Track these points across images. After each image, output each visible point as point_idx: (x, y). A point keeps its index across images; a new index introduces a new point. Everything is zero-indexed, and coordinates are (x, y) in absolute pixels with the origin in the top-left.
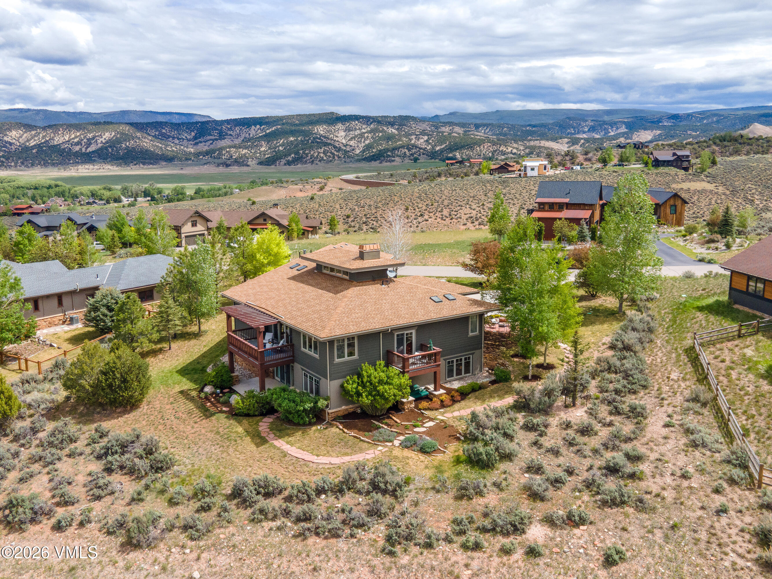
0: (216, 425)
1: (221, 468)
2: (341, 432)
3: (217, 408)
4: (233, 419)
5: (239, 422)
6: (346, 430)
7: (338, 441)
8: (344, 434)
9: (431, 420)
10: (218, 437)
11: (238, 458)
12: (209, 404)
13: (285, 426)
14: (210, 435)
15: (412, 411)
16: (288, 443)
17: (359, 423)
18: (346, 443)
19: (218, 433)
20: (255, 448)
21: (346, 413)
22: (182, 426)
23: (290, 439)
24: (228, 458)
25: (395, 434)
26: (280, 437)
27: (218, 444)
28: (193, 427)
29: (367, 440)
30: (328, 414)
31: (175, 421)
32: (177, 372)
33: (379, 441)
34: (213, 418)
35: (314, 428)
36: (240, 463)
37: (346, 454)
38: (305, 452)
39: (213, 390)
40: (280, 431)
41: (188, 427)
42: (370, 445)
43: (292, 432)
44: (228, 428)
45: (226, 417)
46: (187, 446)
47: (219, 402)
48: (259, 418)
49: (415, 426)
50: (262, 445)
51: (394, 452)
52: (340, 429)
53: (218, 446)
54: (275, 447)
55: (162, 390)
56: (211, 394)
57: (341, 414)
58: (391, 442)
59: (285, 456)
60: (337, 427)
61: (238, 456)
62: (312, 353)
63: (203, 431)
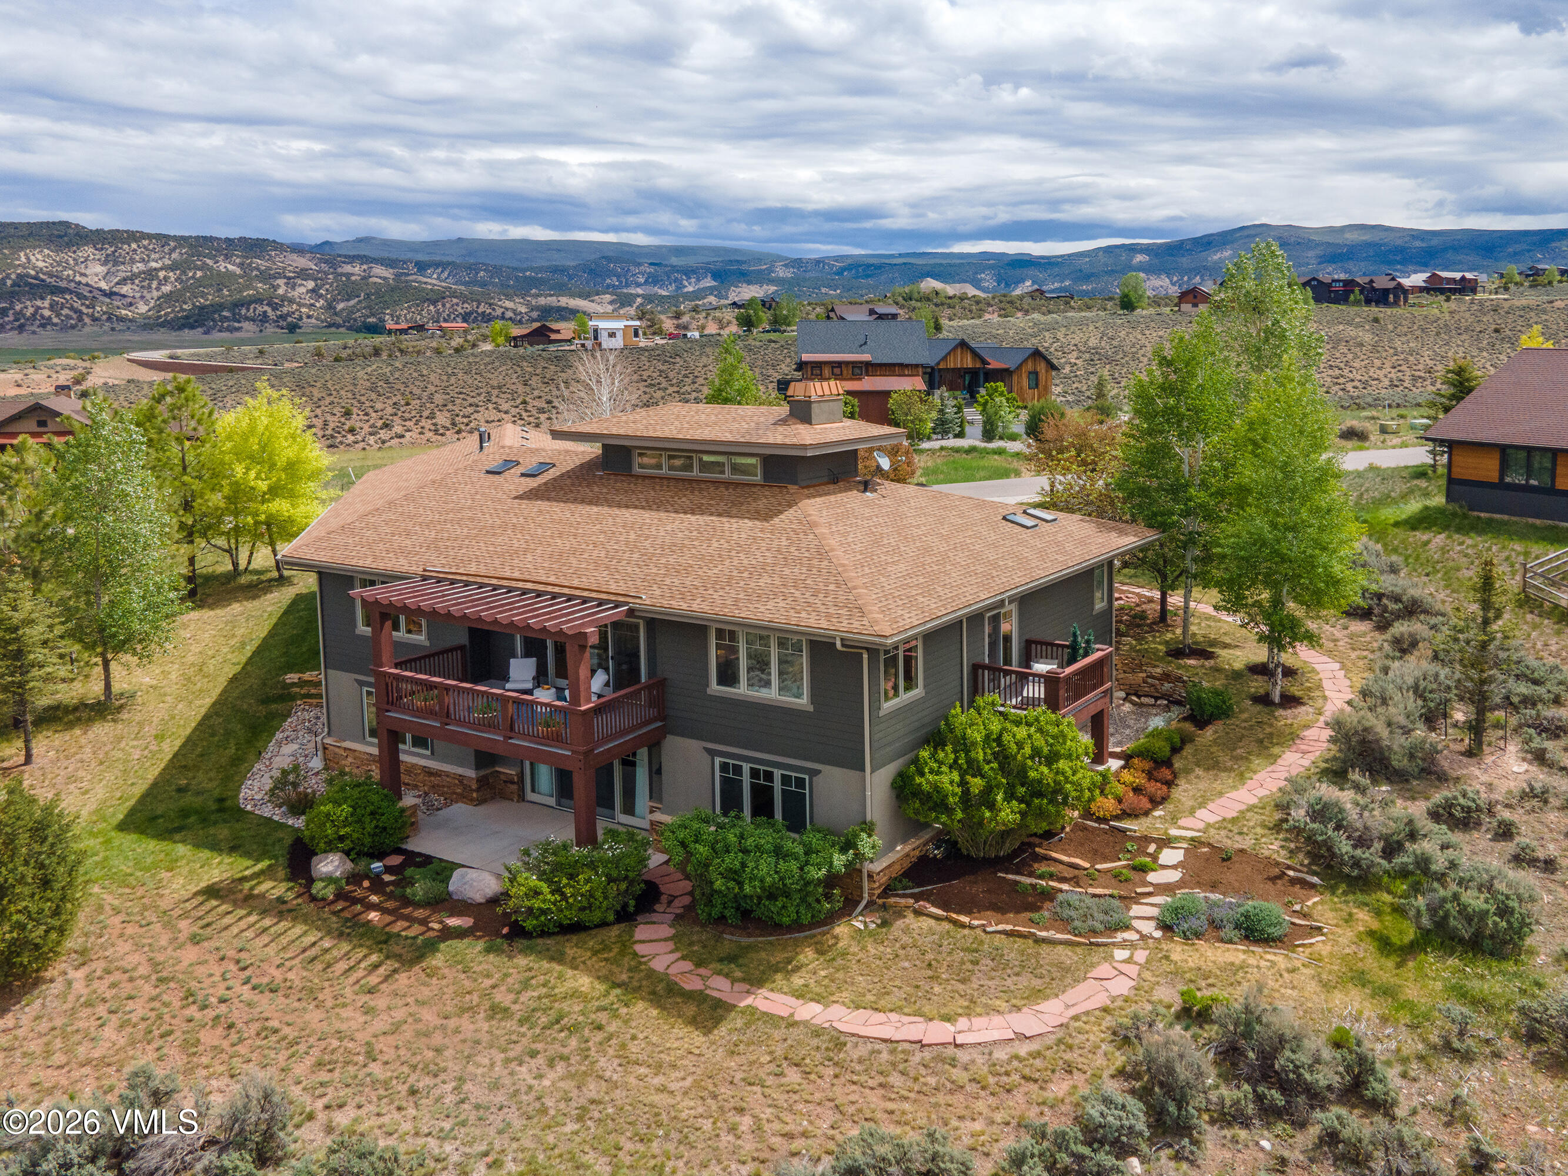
0: (467, 984)
1: (629, 1146)
2: (946, 926)
3: (424, 922)
4: (523, 952)
5: (558, 958)
6: (964, 919)
7: (969, 957)
8: (966, 931)
9: (1166, 842)
10: (511, 1024)
11: (662, 1089)
12: (373, 916)
13: (730, 941)
14: (479, 1026)
15: (1079, 827)
16: (800, 994)
17: (976, 887)
18: (996, 955)
19: (497, 1011)
20: (698, 1039)
21: (907, 865)
22: (319, 1015)
23: (797, 981)
24: (618, 1094)
25: (1116, 903)
26: (756, 981)
27: (533, 1054)
28: (368, 1010)
29: (1059, 936)
30: (870, 876)
31: (265, 1003)
32: (123, 827)
33: (1094, 932)
34: (437, 960)
35: (841, 929)
36: (688, 1107)
37: (1037, 995)
38: (894, 1017)
39: (349, 865)
40: (731, 959)
41: (345, 1013)
42: (1079, 950)
43: (779, 956)
44: (526, 985)
45: (488, 950)
46: (403, 1089)
47: (407, 902)
48: (615, 931)
49: (1143, 869)
50: (717, 1021)
51: (1174, 957)
52: (937, 918)
53: (540, 1060)
54: (770, 1019)
55: (109, 899)
56: (354, 878)
57: (897, 870)
58: (1127, 927)
59: (840, 1045)
60: (918, 913)
61: (657, 1081)
62: (772, 694)
63: (429, 1016)
